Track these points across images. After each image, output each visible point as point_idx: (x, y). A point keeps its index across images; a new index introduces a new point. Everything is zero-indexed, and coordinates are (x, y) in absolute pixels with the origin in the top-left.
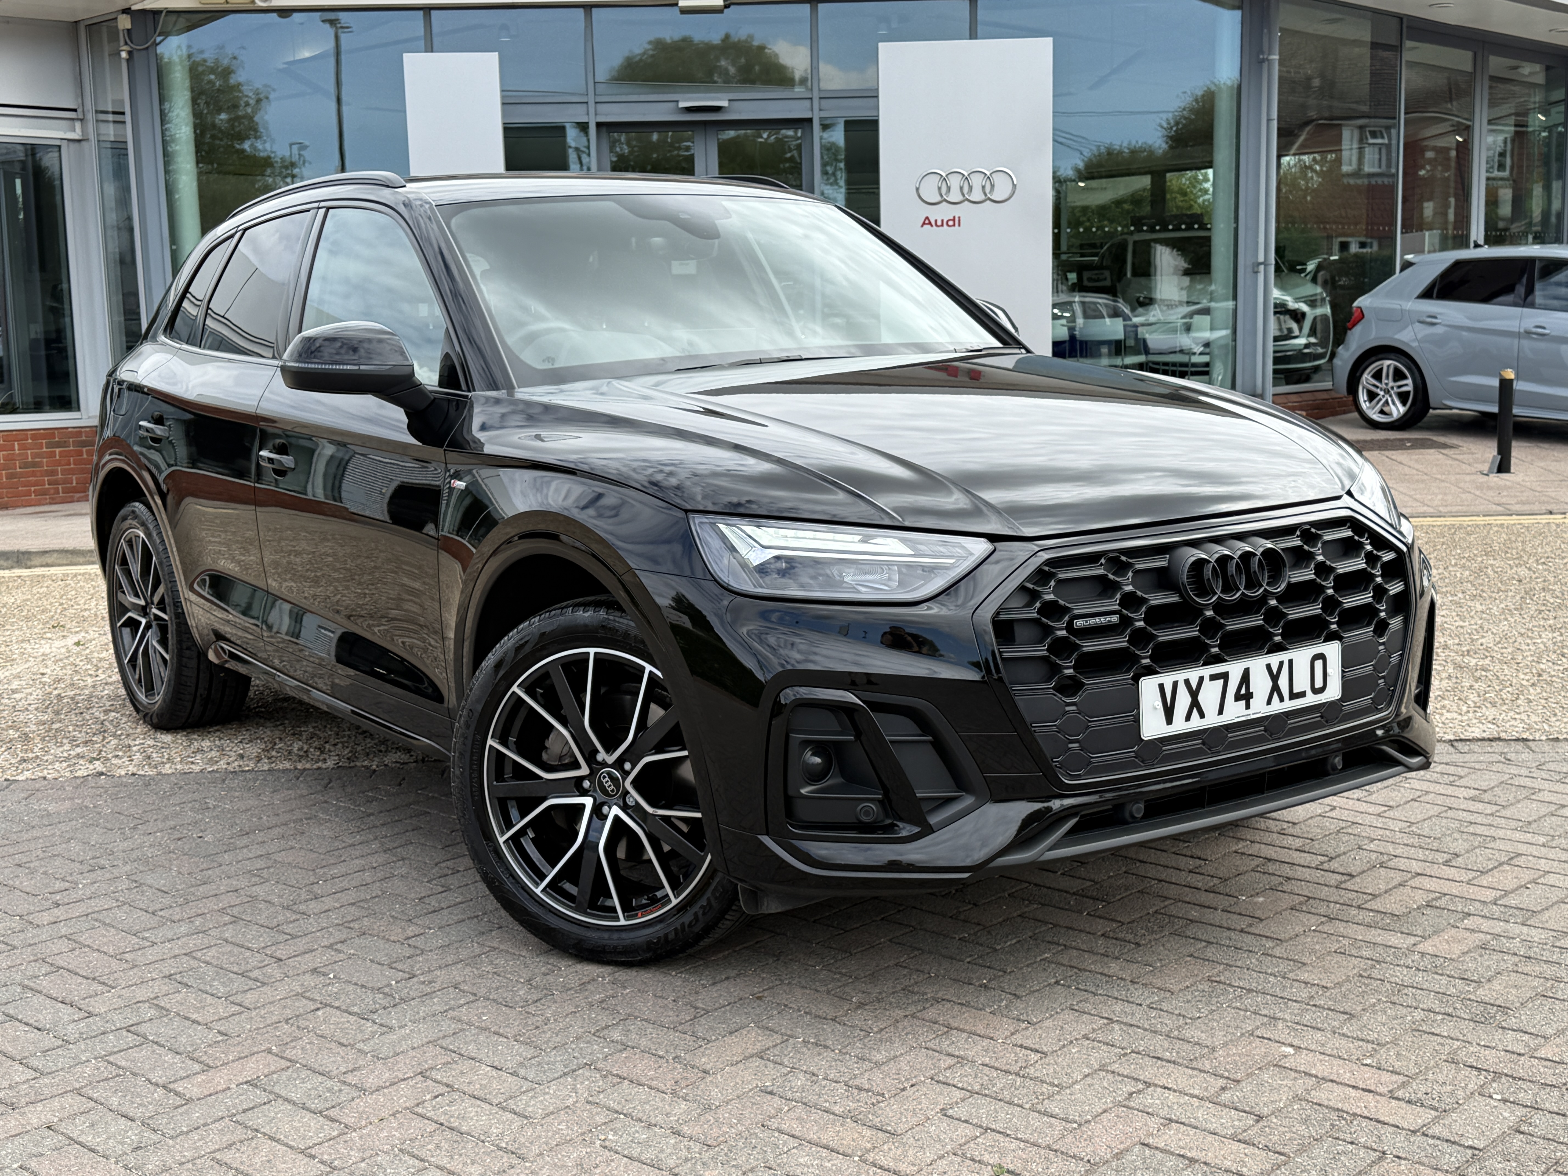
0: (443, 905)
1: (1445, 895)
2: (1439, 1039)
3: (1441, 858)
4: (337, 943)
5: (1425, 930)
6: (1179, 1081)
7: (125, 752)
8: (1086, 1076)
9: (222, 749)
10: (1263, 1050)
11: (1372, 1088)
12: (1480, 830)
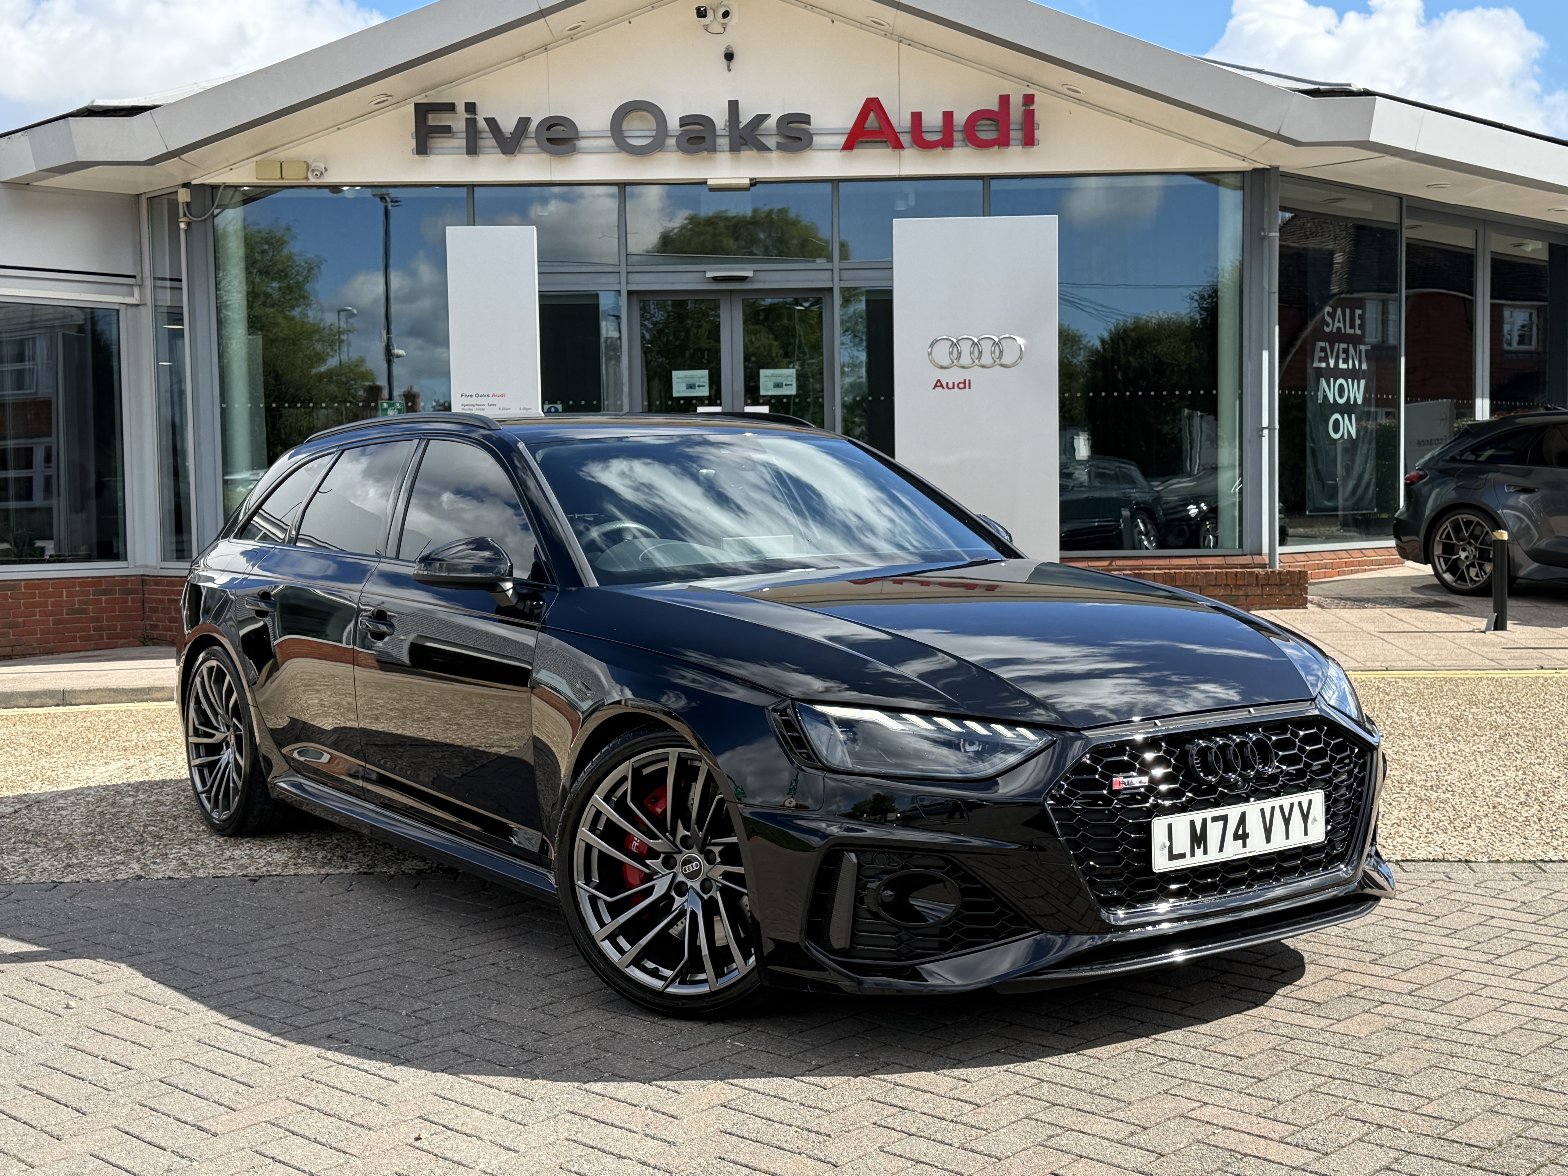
0: (448, 985)
1: (1365, 987)
2: (1333, 1099)
3: (1368, 957)
4: (350, 1015)
5: (1341, 1014)
6: (1094, 1127)
7: (163, 859)
8: (1013, 1123)
9: (251, 857)
10: (1174, 1104)
11: (1265, 1135)
12: (1408, 935)
